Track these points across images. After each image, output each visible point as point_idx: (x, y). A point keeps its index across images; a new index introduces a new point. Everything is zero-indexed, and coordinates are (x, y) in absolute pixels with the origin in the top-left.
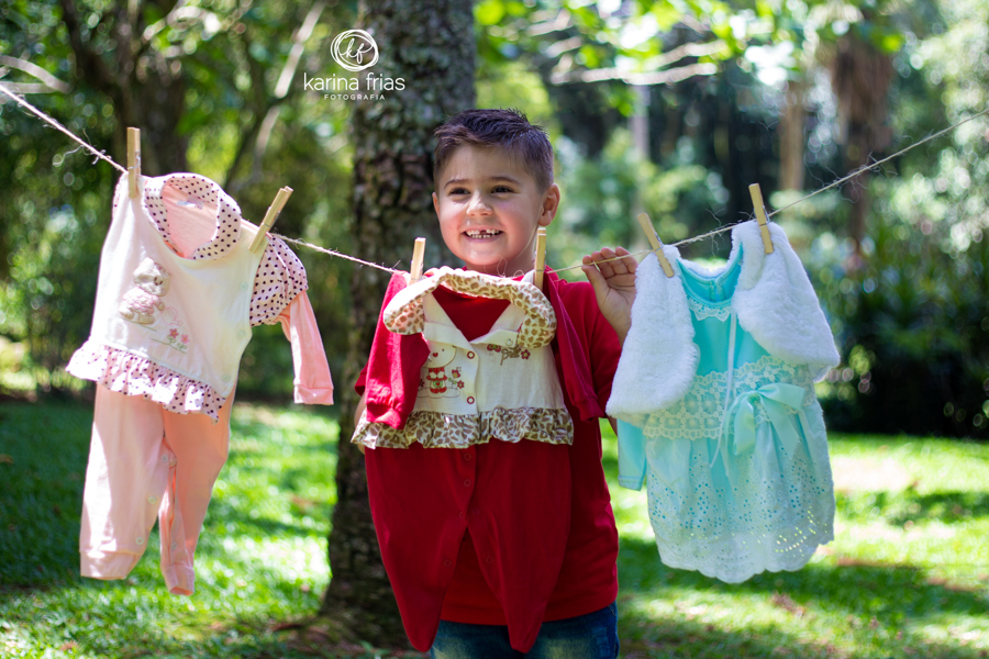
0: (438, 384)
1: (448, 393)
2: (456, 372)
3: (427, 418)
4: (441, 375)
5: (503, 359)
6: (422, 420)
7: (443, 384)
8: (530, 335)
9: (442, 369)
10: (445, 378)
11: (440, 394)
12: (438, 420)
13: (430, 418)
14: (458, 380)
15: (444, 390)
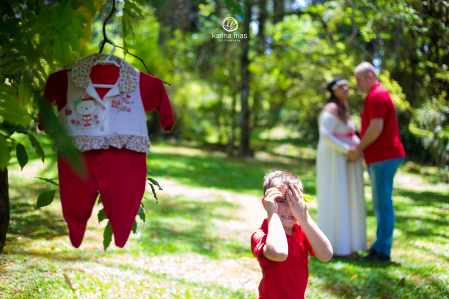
0: (87, 122)
1: (91, 126)
2: (96, 117)
3: (81, 139)
4: (89, 118)
5: (118, 111)
6: (79, 139)
7: (90, 122)
8: (124, 85)
9: (89, 115)
10: (91, 119)
11: (88, 127)
12: (86, 139)
13: (82, 138)
14: (97, 120)
15: (89, 125)
